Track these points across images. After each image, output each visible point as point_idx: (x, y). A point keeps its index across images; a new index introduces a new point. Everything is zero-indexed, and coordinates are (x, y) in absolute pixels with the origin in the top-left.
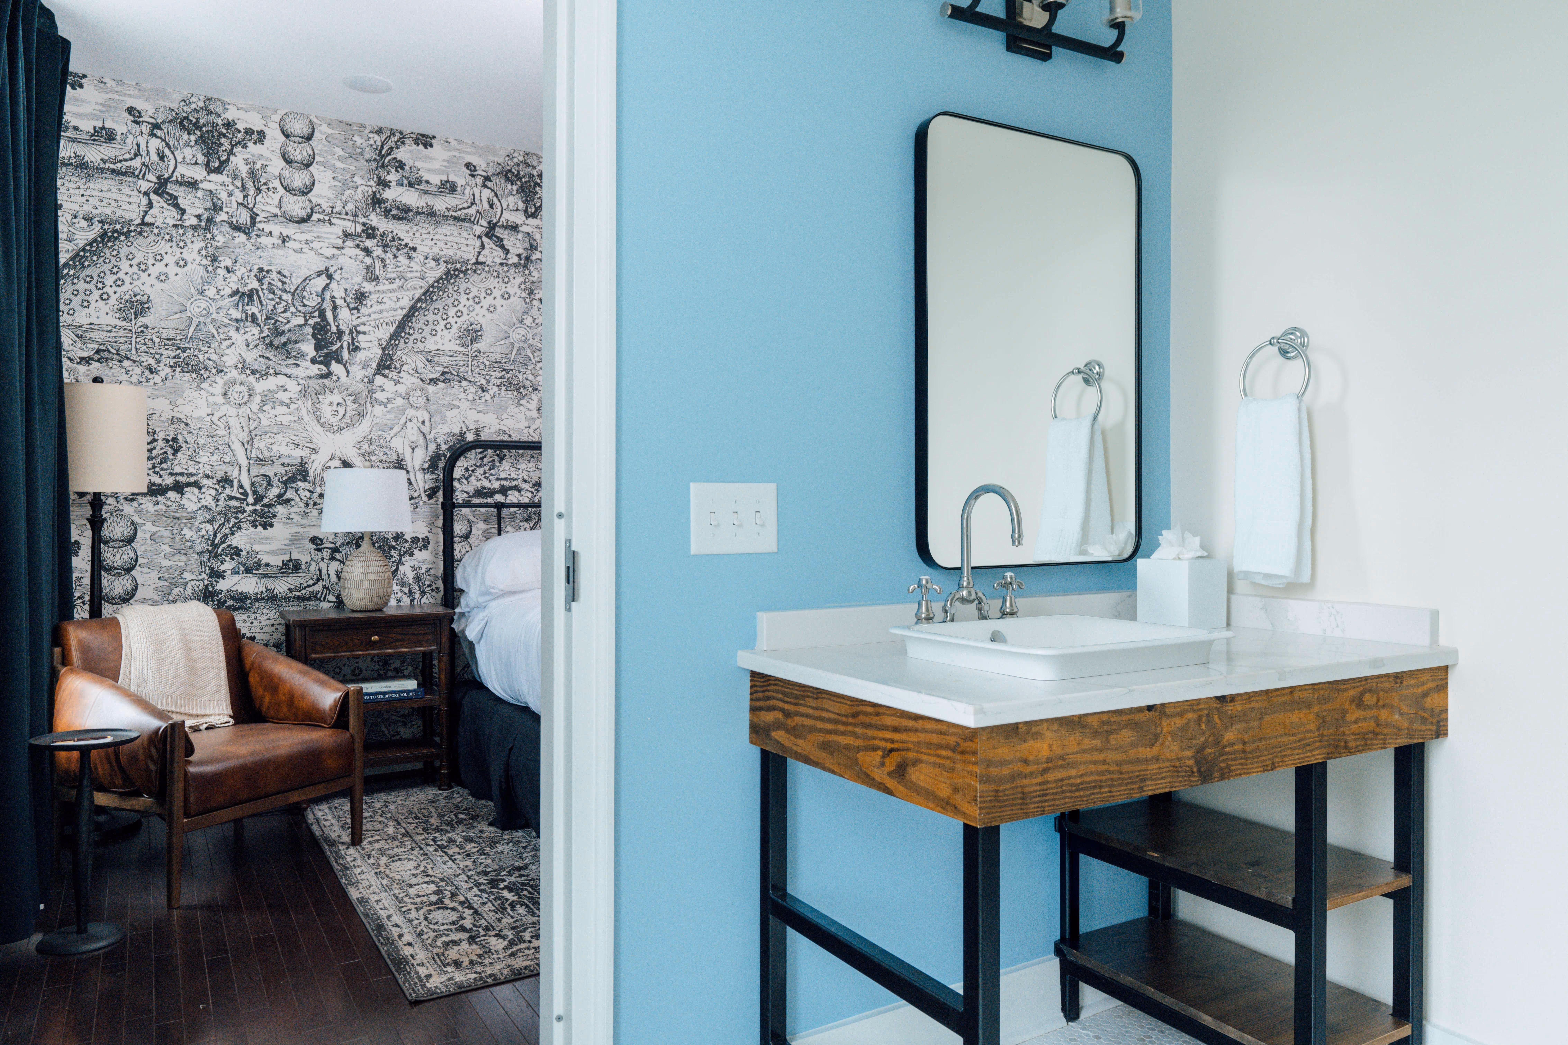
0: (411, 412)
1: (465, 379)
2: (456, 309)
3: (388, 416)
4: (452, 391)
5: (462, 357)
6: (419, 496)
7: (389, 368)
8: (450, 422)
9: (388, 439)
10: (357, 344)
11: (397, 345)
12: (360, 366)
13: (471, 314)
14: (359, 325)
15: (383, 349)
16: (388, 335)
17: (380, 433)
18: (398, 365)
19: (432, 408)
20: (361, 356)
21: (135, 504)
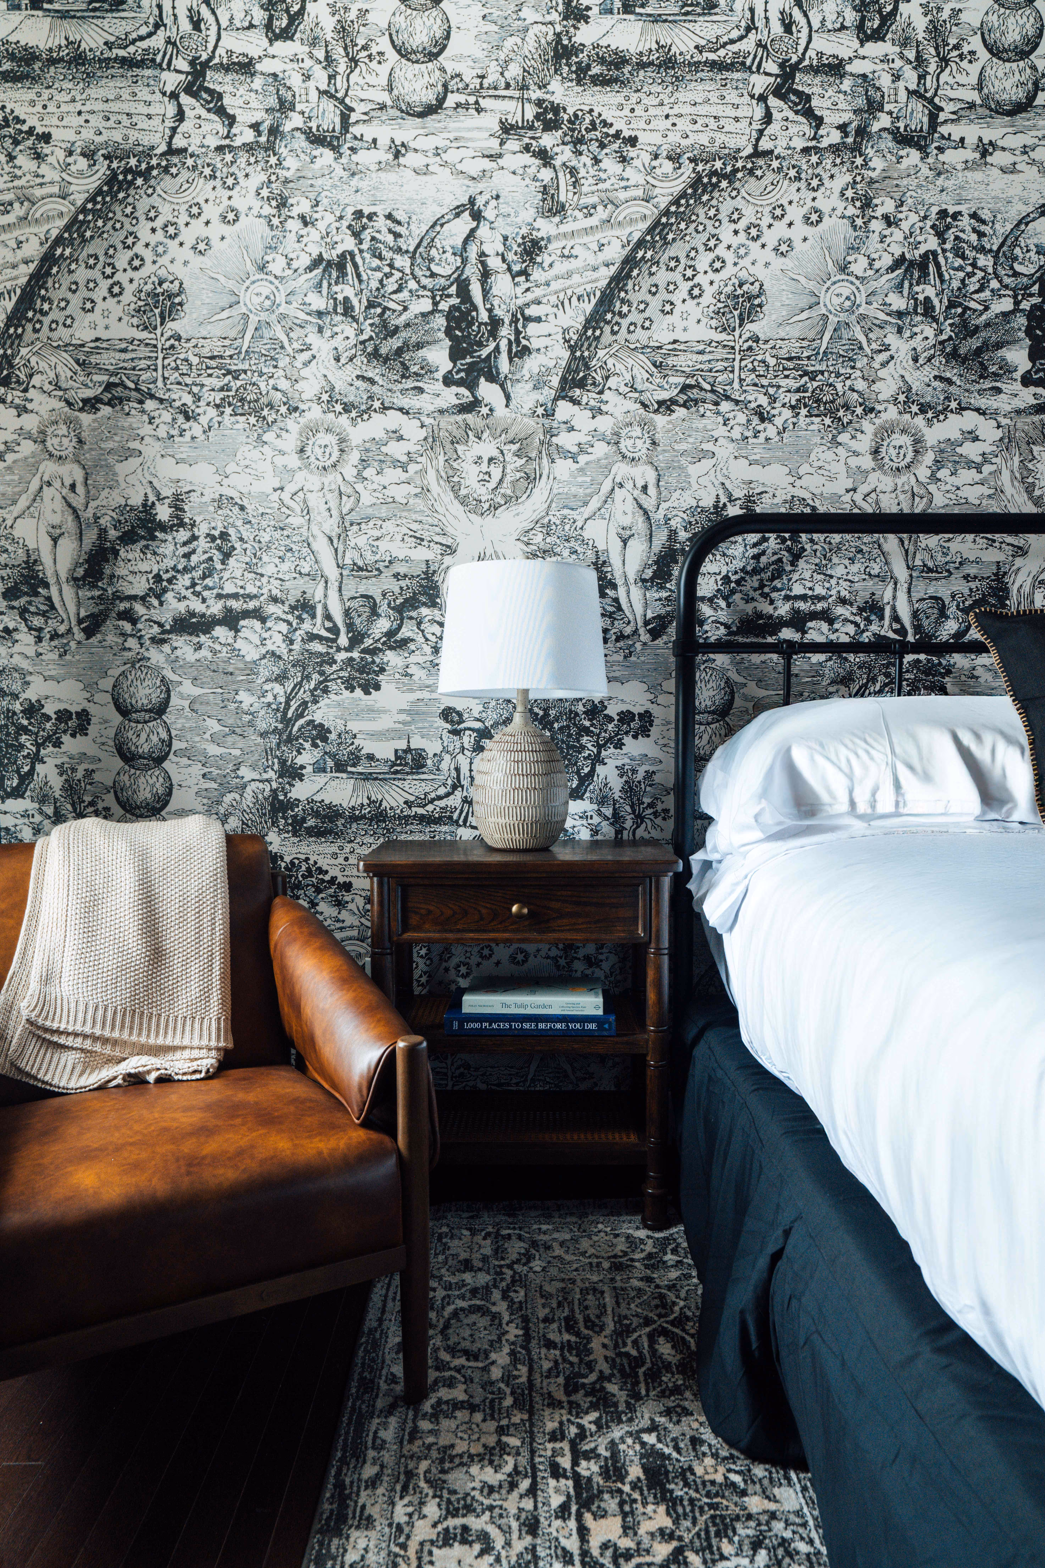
0: (622, 470)
1: (728, 398)
2: (711, 256)
3: (580, 479)
4: (700, 424)
5: (721, 353)
6: (636, 632)
7: (581, 384)
8: (695, 486)
9: (579, 524)
10: (524, 342)
11: (597, 339)
12: (530, 385)
13: (742, 263)
14: (527, 305)
15: (572, 349)
16: (582, 319)
17: (566, 512)
18: (599, 379)
19: (661, 459)
20: (531, 365)
21: (166, 648)
